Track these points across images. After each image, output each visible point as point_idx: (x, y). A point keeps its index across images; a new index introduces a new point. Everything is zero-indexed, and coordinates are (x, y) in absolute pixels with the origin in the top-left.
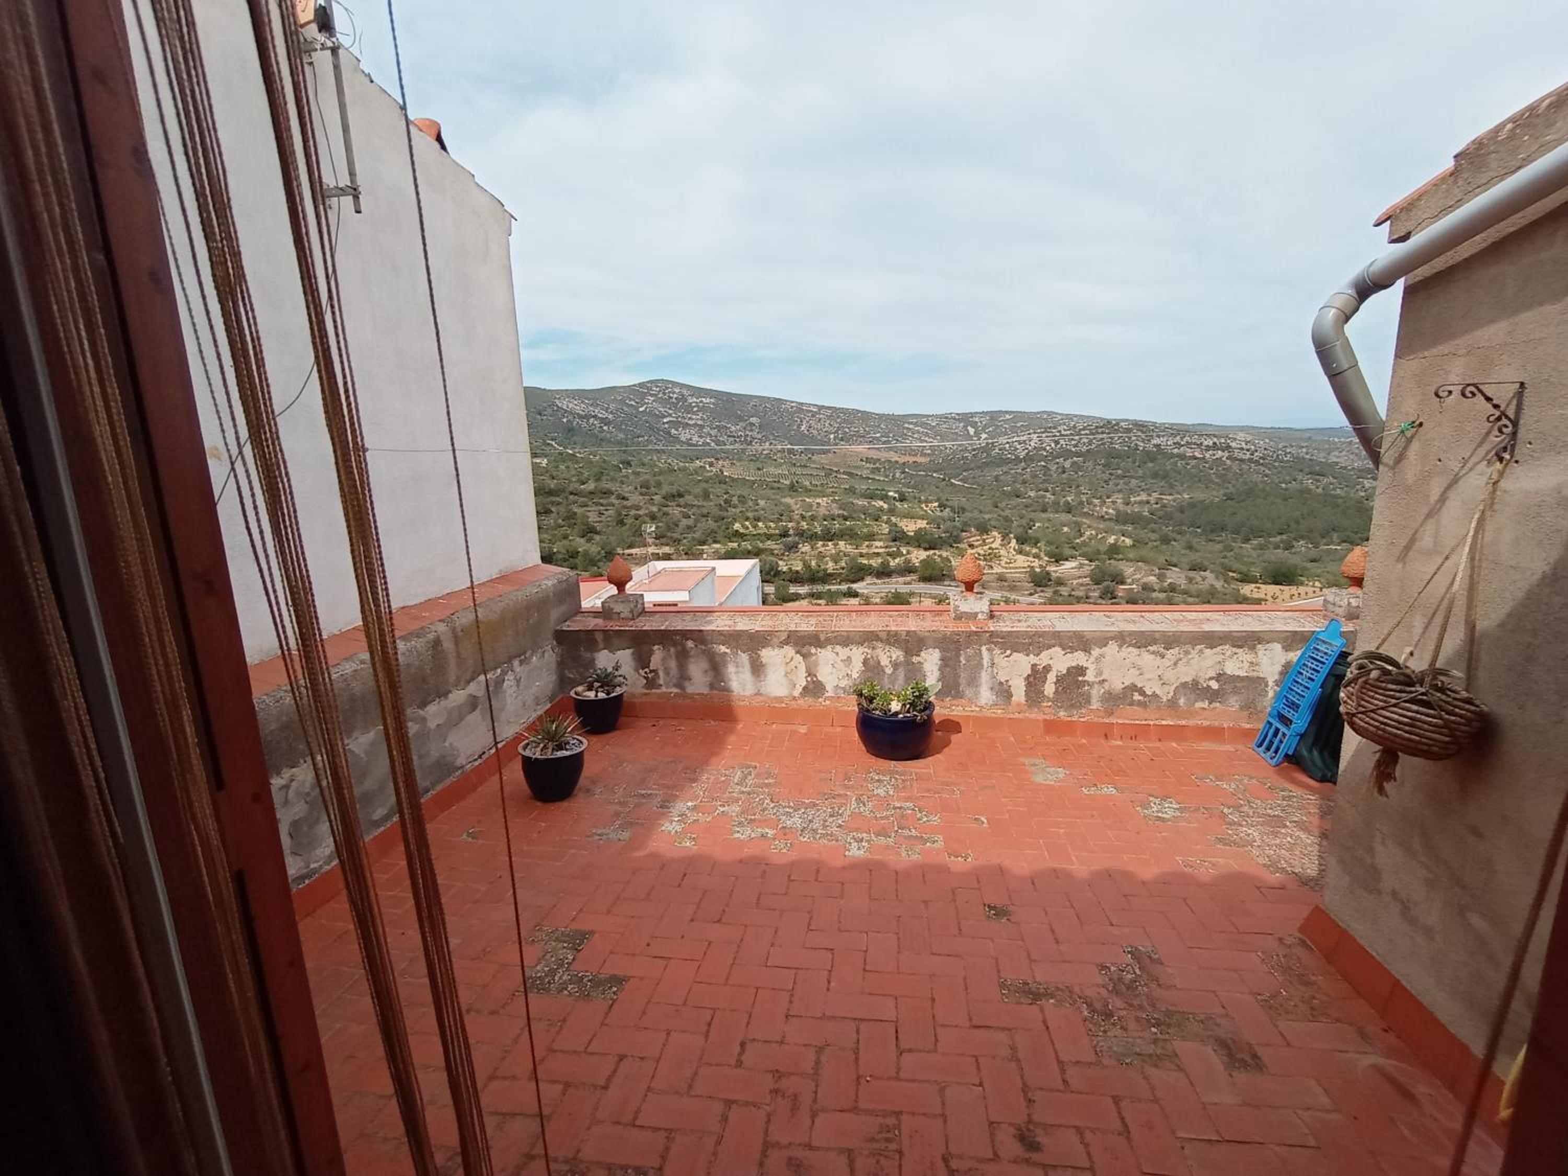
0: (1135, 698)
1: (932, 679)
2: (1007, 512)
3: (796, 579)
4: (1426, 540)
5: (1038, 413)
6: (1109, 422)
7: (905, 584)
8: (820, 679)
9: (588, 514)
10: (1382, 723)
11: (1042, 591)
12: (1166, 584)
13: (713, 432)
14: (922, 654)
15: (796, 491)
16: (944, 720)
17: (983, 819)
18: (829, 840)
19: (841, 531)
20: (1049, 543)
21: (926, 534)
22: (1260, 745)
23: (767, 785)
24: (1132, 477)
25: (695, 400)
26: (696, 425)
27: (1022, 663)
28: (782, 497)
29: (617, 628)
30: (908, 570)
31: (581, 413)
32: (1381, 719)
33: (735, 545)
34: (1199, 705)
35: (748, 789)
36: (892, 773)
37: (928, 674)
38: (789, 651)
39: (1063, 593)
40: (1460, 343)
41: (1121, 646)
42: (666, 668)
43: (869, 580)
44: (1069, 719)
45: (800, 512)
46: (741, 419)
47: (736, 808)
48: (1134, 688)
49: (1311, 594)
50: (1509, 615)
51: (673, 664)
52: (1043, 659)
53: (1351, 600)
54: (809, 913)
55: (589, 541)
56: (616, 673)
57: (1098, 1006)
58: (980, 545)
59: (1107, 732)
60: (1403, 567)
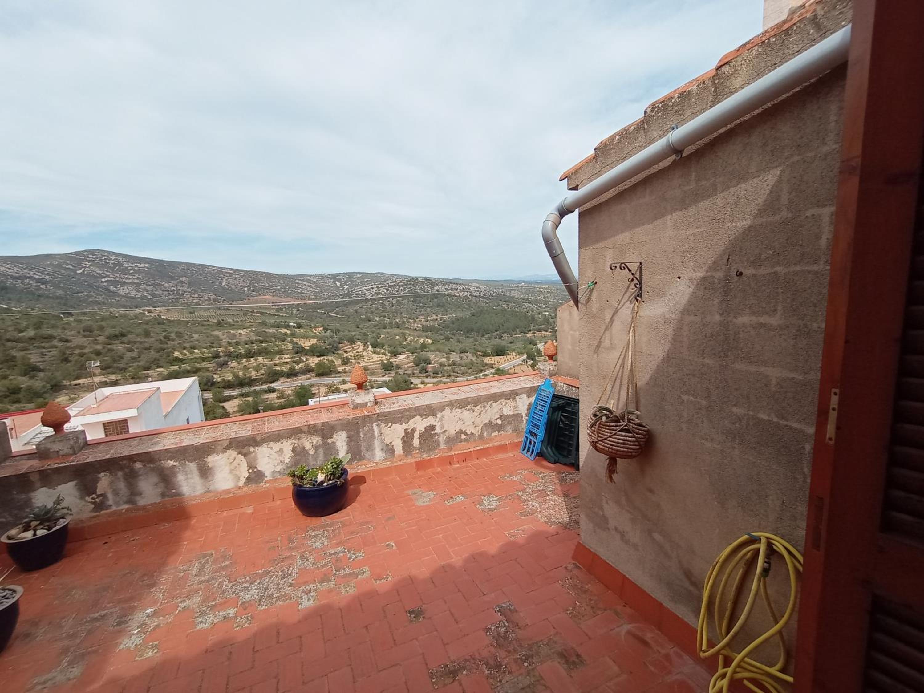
0: (462, 437)
1: (342, 453)
2: (364, 330)
3: (229, 385)
4: (607, 342)
5: (376, 273)
6: (413, 278)
7: (307, 379)
8: (259, 469)
9: (29, 356)
10: (611, 445)
11: (389, 373)
12: (450, 362)
13: (149, 288)
14: (334, 436)
15: (222, 326)
16: (354, 477)
17: (392, 543)
18: (284, 601)
19: (259, 350)
20: (390, 346)
21: (317, 347)
22: (524, 450)
23: (223, 568)
24: (427, 307)
25: (130, 265)
26: (133, 283)
27: (399, 429)
28: (212, 331)
29: (56, 466)
30: (307, 370)
31: (14, 274)
32: (610, 443)
33: (176, 367)
34: (493, 434)
35: (207, 577)
36: (323, 527)
37: (340, 449)
38: (232, 453)
39: (401, 373)
40: (609, 242)
41: (451, 410)
42: (114, 490)
43: (282, 380)
44: (429, 458)
45: (227, 340)
46: (172, 278)
47: (197, 599)
48: (461, 432)
49: (512, 359)
50: (651, 378)
51: (122, 485)
52: (411, 425)
53: (550, 367)
54: (275, 677)
55: (32, 377)
56: (59, 507)
57: (492, 662)
58: (351, 351)
59: (450, 461)
60: (598, 356)
